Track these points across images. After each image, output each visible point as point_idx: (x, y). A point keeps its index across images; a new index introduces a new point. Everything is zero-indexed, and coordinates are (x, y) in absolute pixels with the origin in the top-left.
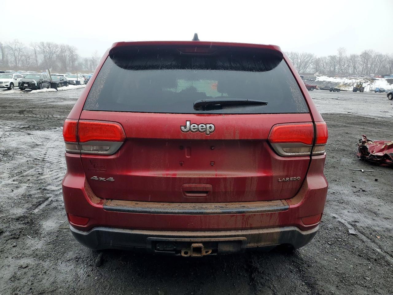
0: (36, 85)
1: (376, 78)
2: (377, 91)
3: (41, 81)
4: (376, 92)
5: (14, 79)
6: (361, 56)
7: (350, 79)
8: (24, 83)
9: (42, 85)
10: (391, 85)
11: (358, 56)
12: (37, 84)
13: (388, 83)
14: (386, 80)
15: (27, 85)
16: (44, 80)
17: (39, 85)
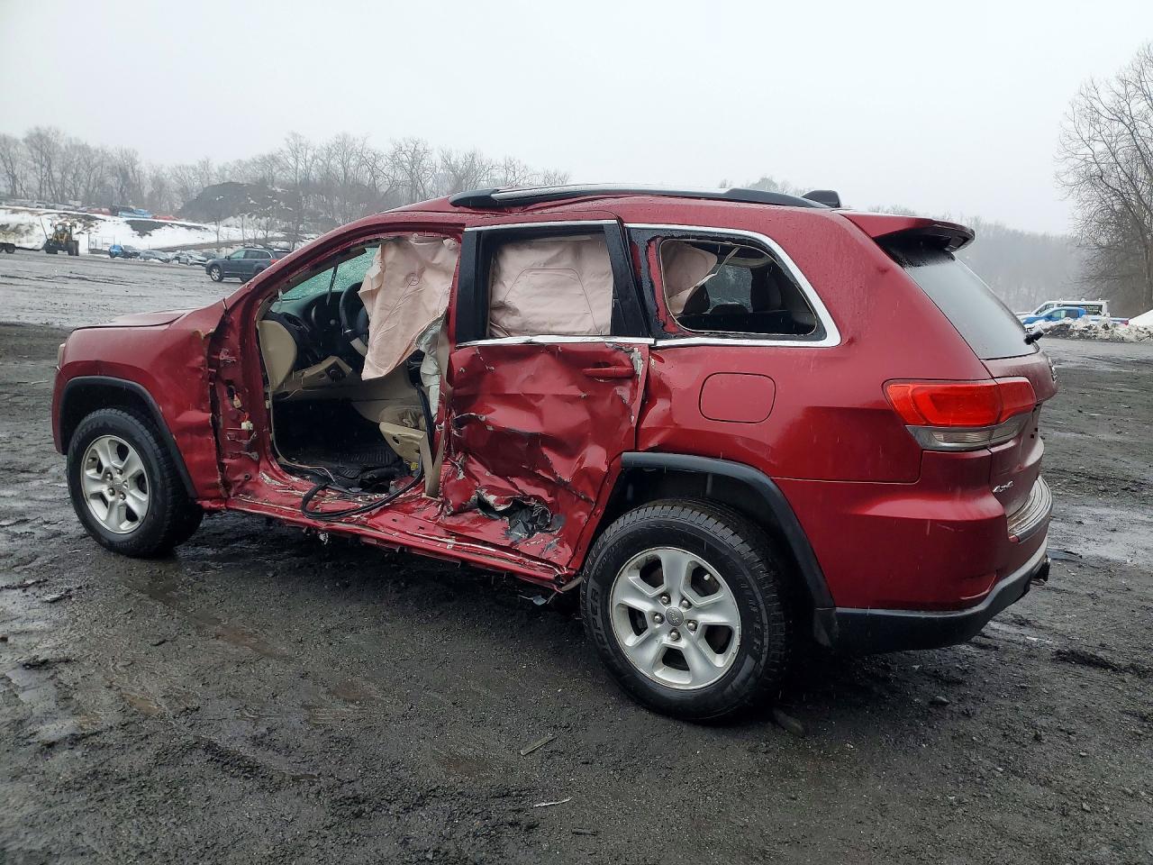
1: (97, 216)
2: (117, 254)
4: (113, 255)
6: (26, 141)
7: (14, 212)
10: (144, 237)
11: (16, 142)
13: (135, 232)
14: (128, 222)
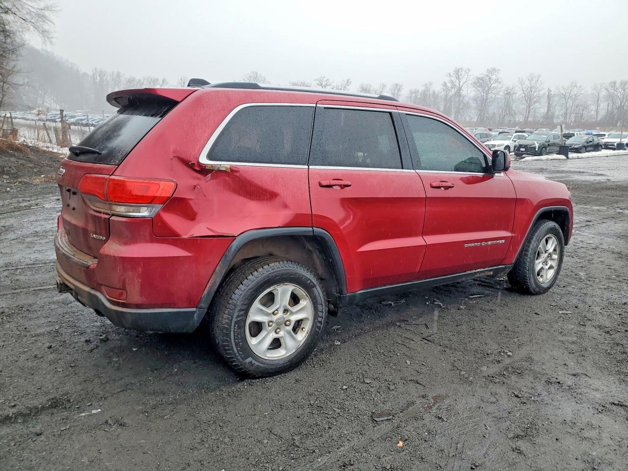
0: (537, 149)
3: (547, 144)
5: (513, 141)
8: (521, 146)
9: (548, 149)
12: (539, 148)
15: (523, 150)
16: (552, 141)
17: (541, 150)
